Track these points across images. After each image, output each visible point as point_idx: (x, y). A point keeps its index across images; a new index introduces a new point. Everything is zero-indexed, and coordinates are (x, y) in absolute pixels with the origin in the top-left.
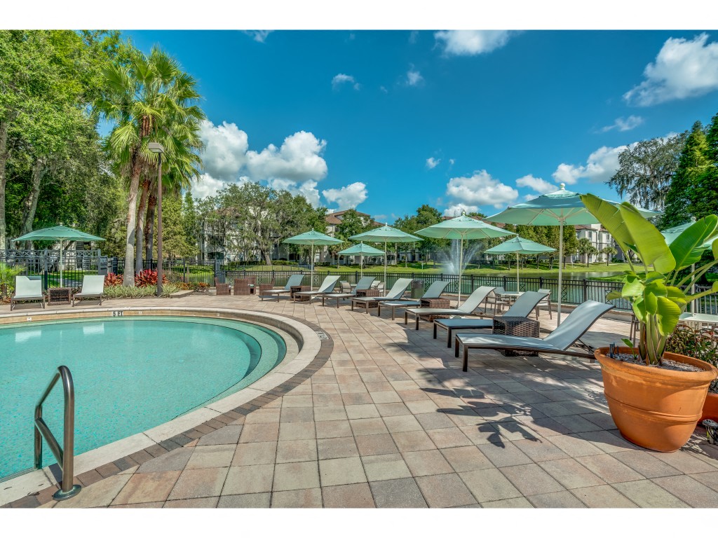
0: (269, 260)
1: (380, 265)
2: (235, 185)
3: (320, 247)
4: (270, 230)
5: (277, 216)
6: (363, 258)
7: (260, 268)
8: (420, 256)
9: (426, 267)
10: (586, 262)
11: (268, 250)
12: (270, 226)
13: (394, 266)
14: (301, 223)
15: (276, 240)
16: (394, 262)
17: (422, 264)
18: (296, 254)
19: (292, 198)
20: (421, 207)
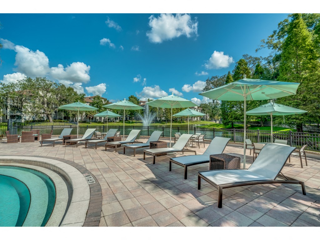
0: (51, 119)
1: (111, 122)
2: (30, 78)
3: (81, 113)
4: (52, 104)
5: (57, 97)
6: (103, 118)
7: (45, 124)
8: (130, 118)
9: (132, 122)
10: (193, 120)
11: (51, 114)
12: (52, 102)
13: (118, 122)
14: (71, 101)
15: (56, 109)
16: (118, 121)
17: (131, 122)
18: (67, 117)
19: (66, 88)
20: (130, 96)
